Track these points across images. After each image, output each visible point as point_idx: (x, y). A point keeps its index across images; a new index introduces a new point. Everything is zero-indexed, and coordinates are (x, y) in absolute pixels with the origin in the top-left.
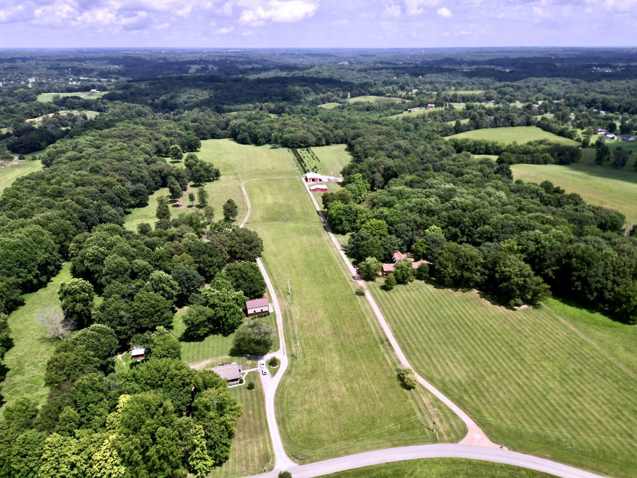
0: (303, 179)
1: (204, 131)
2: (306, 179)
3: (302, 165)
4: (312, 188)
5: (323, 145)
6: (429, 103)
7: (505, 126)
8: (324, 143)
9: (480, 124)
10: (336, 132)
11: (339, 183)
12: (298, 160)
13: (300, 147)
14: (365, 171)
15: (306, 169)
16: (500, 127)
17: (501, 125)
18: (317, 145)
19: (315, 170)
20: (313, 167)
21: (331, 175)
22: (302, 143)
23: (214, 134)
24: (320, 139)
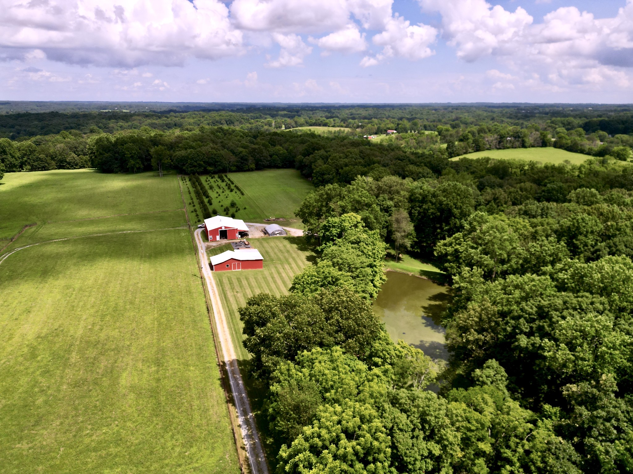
0: (198, 233)
1: (42, 156)
2: (205, 234)
3: (202, 202)
4: (217, 259)
5: (250, 170)
6: (389, 129)
7: (513, 147)
8: (253, 166)
9: (481, 145)
10: (272, 149)
11: (293, 240)
12: (197, 193)
13: (206, 172)
14: (369, 205)
15: (210, 208)
16: (508, 148)
17: (508, 145)
18: (240, 169)
19: (232, 210)
20: (227, 203)
21: (269, 222)
22: (210, 164)
23: (61, 161)
24: (244, 159)
